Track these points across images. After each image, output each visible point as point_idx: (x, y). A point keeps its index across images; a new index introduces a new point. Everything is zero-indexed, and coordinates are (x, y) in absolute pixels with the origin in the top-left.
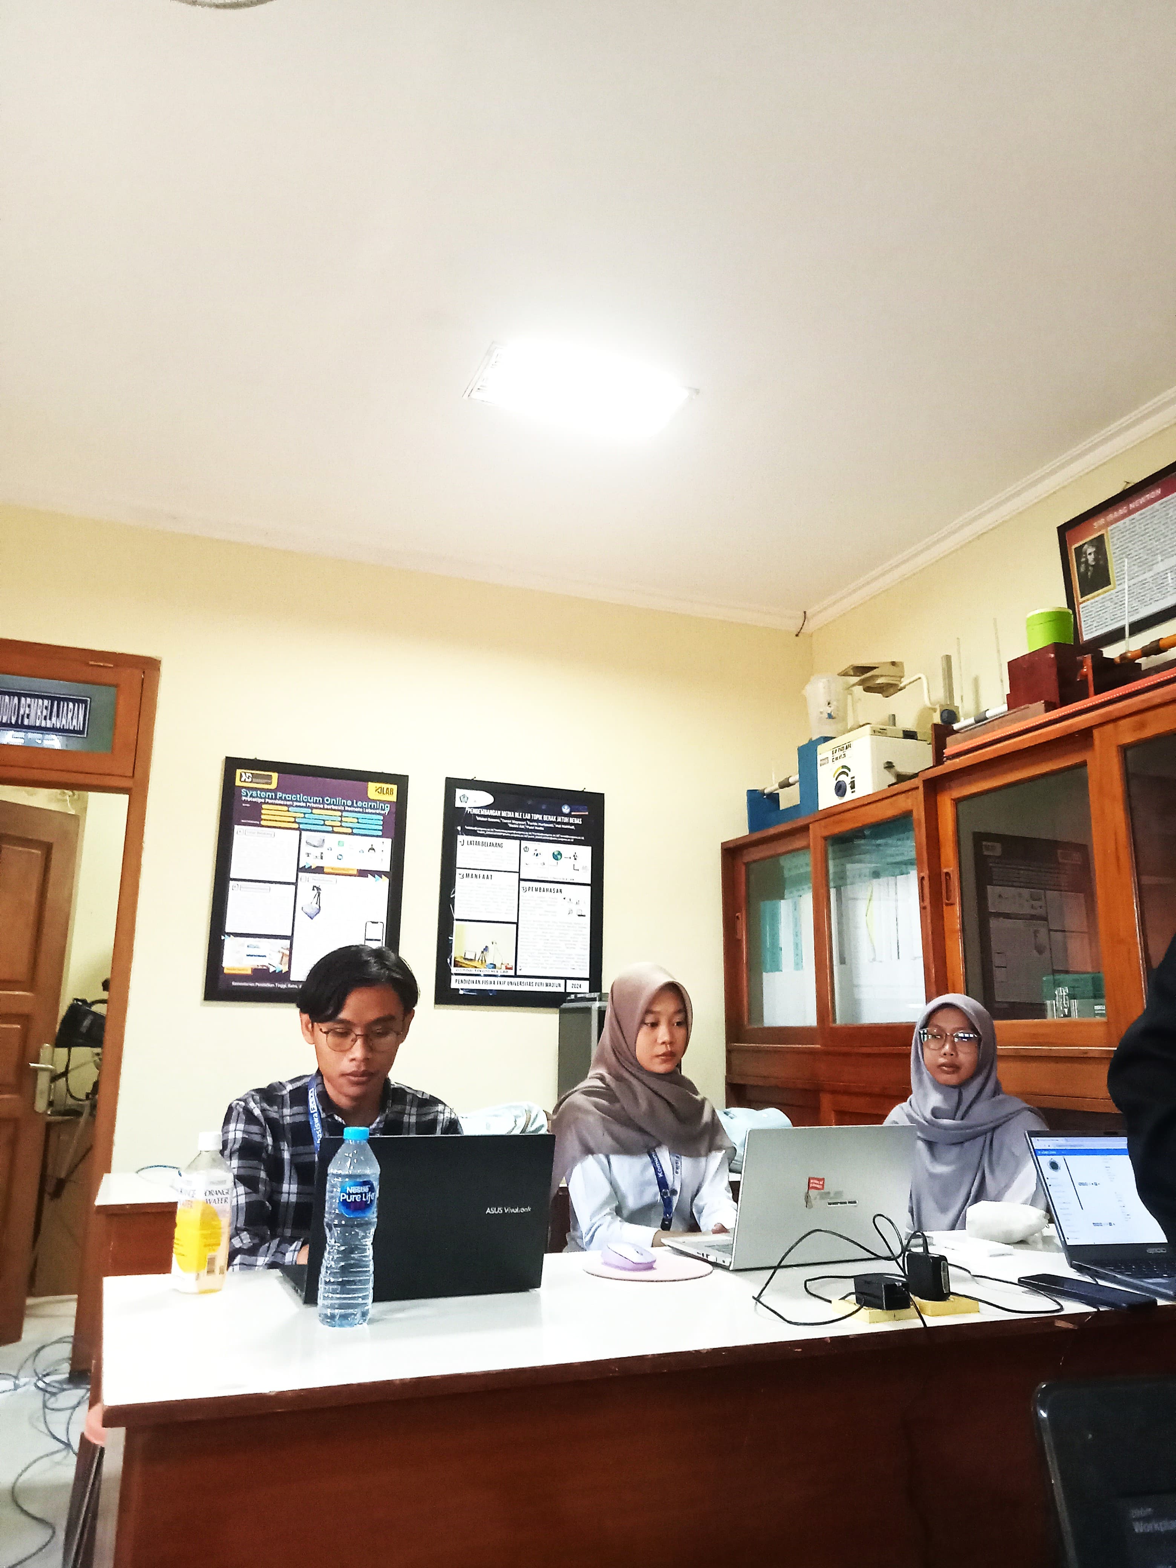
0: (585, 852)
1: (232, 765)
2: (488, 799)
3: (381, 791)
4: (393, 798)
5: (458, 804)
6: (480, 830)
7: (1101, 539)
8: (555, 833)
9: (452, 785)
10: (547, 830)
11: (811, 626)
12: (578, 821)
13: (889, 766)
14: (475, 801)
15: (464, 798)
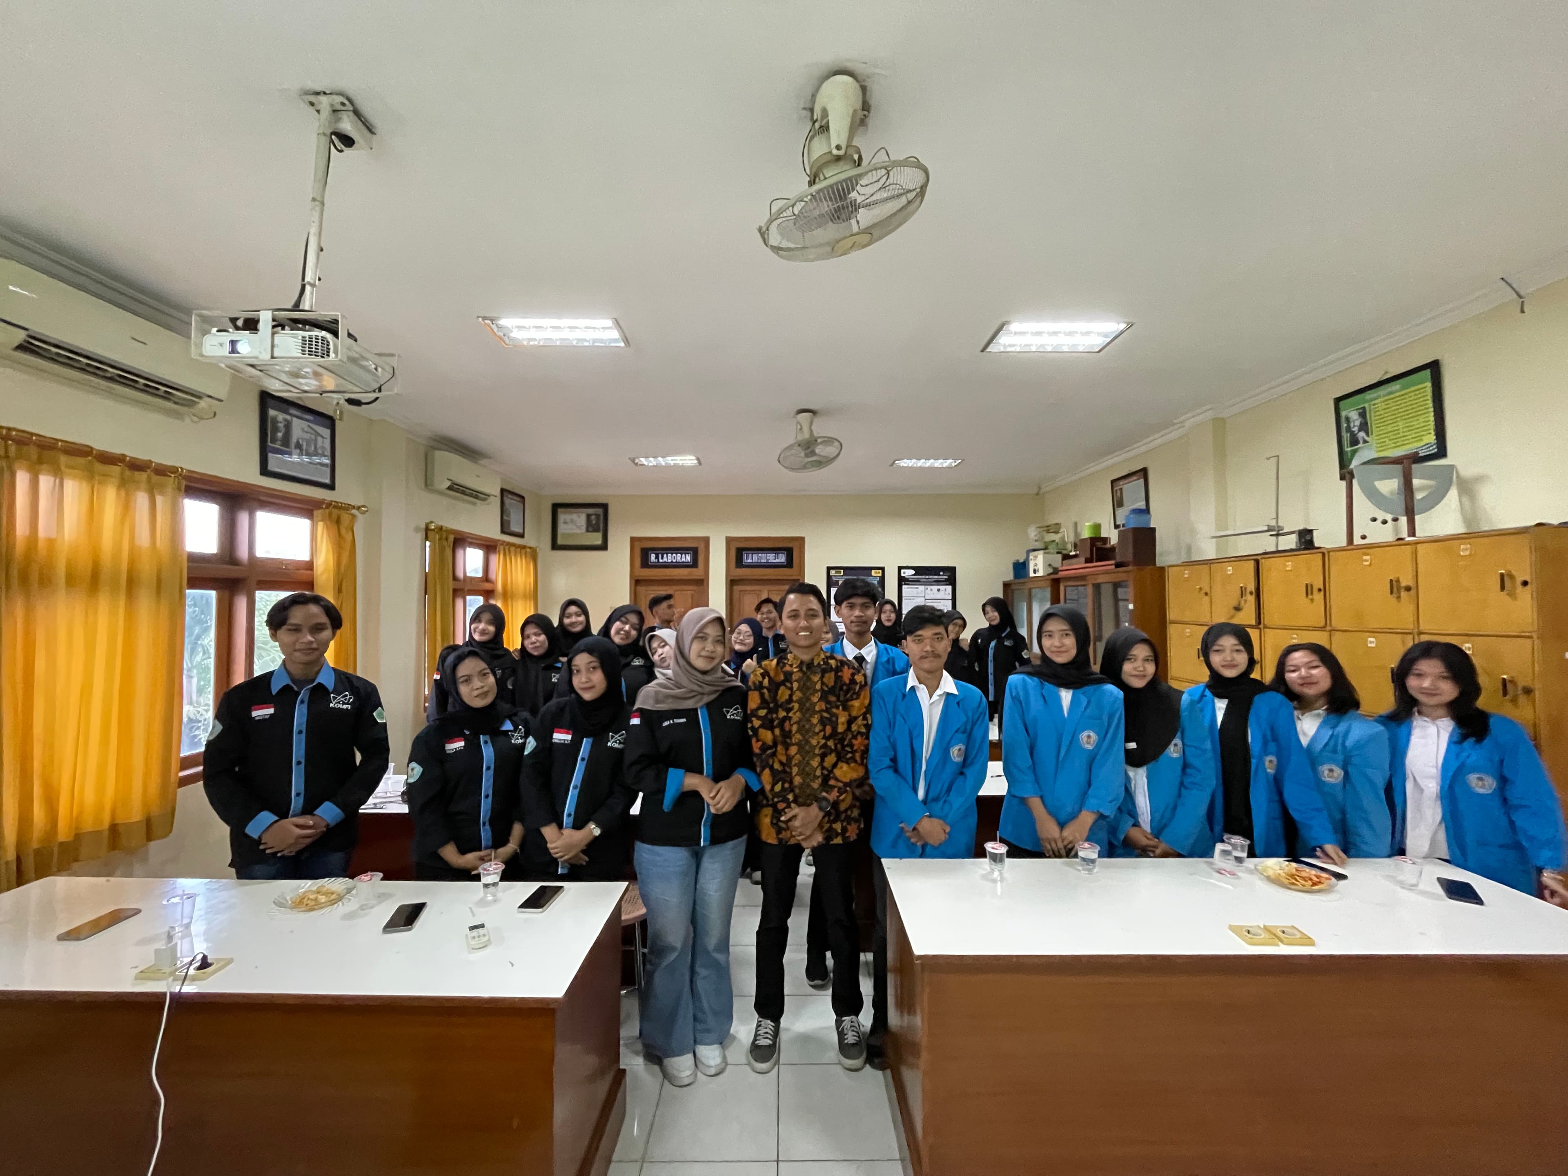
0: (949, 588)
1: (829, 569)
2: (913, 572)
3: (876, 573)
4: (880, 575)
5: (902, 575)
6: (911, 583)
7: (1121, 489)
8: (938, 582)
9: (900, 568)
10: (935, 581)
11: (1042, 491)
12: (946, 577)
13: (1050, 565)
14: (908, 573)
15: (904, 573)
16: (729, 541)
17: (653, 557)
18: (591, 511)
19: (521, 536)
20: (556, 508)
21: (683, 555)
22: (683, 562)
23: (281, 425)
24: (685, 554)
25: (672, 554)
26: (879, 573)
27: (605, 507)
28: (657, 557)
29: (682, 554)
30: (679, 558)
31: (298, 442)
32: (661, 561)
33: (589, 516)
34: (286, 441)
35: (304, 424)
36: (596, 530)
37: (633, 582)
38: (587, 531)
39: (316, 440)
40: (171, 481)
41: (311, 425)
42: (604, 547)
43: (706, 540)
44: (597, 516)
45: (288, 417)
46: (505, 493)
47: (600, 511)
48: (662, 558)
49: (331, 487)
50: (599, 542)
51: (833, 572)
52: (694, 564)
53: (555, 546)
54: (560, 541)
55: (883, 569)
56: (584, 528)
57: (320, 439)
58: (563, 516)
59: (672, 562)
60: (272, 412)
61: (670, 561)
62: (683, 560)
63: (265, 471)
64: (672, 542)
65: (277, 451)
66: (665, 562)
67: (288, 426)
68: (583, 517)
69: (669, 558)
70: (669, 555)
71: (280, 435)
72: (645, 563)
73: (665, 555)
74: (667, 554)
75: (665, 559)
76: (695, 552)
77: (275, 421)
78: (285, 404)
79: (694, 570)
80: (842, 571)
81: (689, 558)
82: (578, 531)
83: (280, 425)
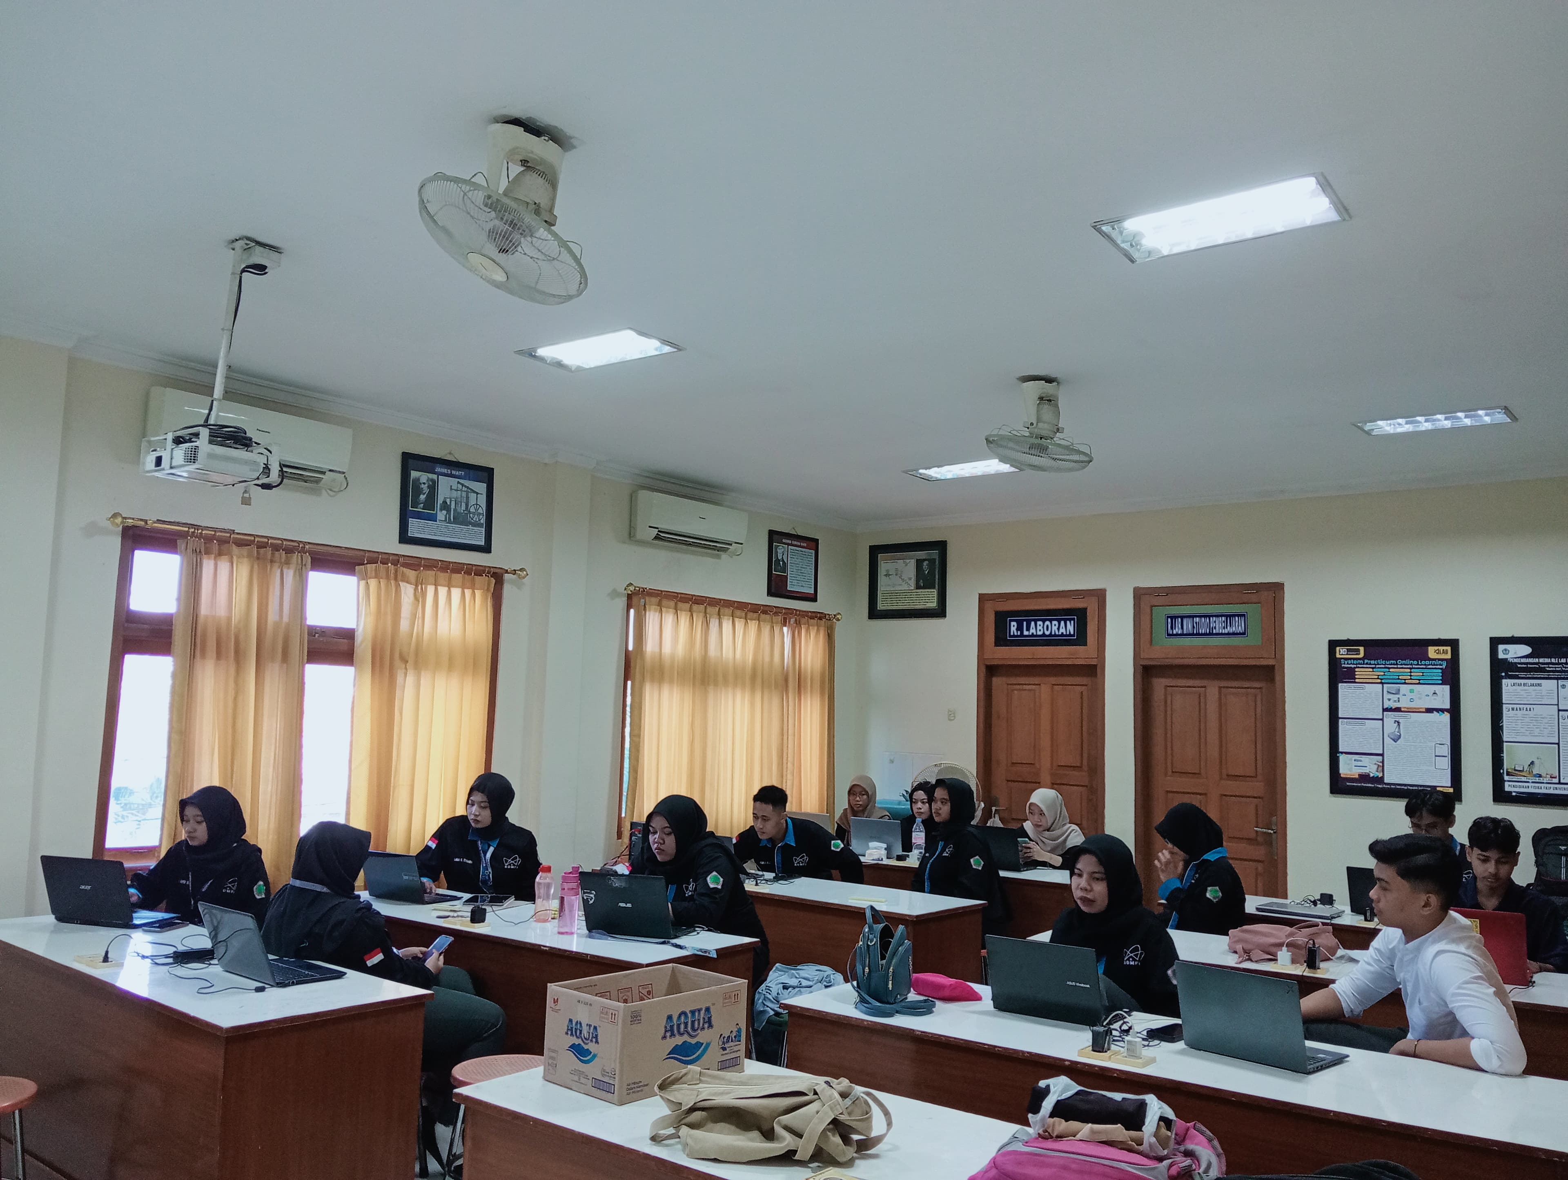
1: (1333, 645)
2: (1526, 650)
3: (1438, 652)
4: (1449, 656)
5: (1501, 656)
6: (1522, 674)
9: (1497, 642)
14: (1515, 653)
15: (1506, 651)
16: (1139, 595)
17: (1014, 626)
18: (921, 554)
19: (813, 598)
20: (875, 551)
21: (1062, 623)
22: (1062, 635)
23: (425, 487)
24: (1065, 621)
25: (1044, 621)
26: (1446, 653)
27: (941, 546)
28: (1020, 628)
29: (1059, 621)
30: (1054, 628)
31: (445, 502)
32: (1026, 633)
33: (919, 563)
34: (430, 503)
35: (453, 481)
36: (929, 585)
37: (984, 669)
38: (918, 587)
39: (467, 498)
40: (295, 558)
41: (461, 481)
42: (940, 612)
43: (1100, 596)
44: (932, 561)
45: (435, 477)
46: (775, 537)
47: (935, 554)
48: (1028, 629)
49: (486, 549)
50: (933, 604)
51: (1341, 652)
52: (1080, 638)
53: (874, 613)
54: (881, 606)
55: (1454, 644)
56: (913, 583)
57: (473, 496)
58: (885, 565)
59: (1044, 635)
60: (414, 474)
61: (1040, 633)
62: (1062, 630)
63: (404, 538)
64: (1048, 600)
65: (419, 516)
66: (1033, 635)
67: (433, 487)
68: (912, 564)
69: (1038, 629)
70: (1039, 623)
71: (423, 497)
72: (1002, 639)
73: (1033, 623)
74: (1036, 621)
75: (1033, 631)
76: (1080, 616)
77: (417, 481)
78: (428, 463)
79: (1080, 648)
80: (1362, 649)
81: (1071, 628)
82: (905, 587)
83: (423, 486)
